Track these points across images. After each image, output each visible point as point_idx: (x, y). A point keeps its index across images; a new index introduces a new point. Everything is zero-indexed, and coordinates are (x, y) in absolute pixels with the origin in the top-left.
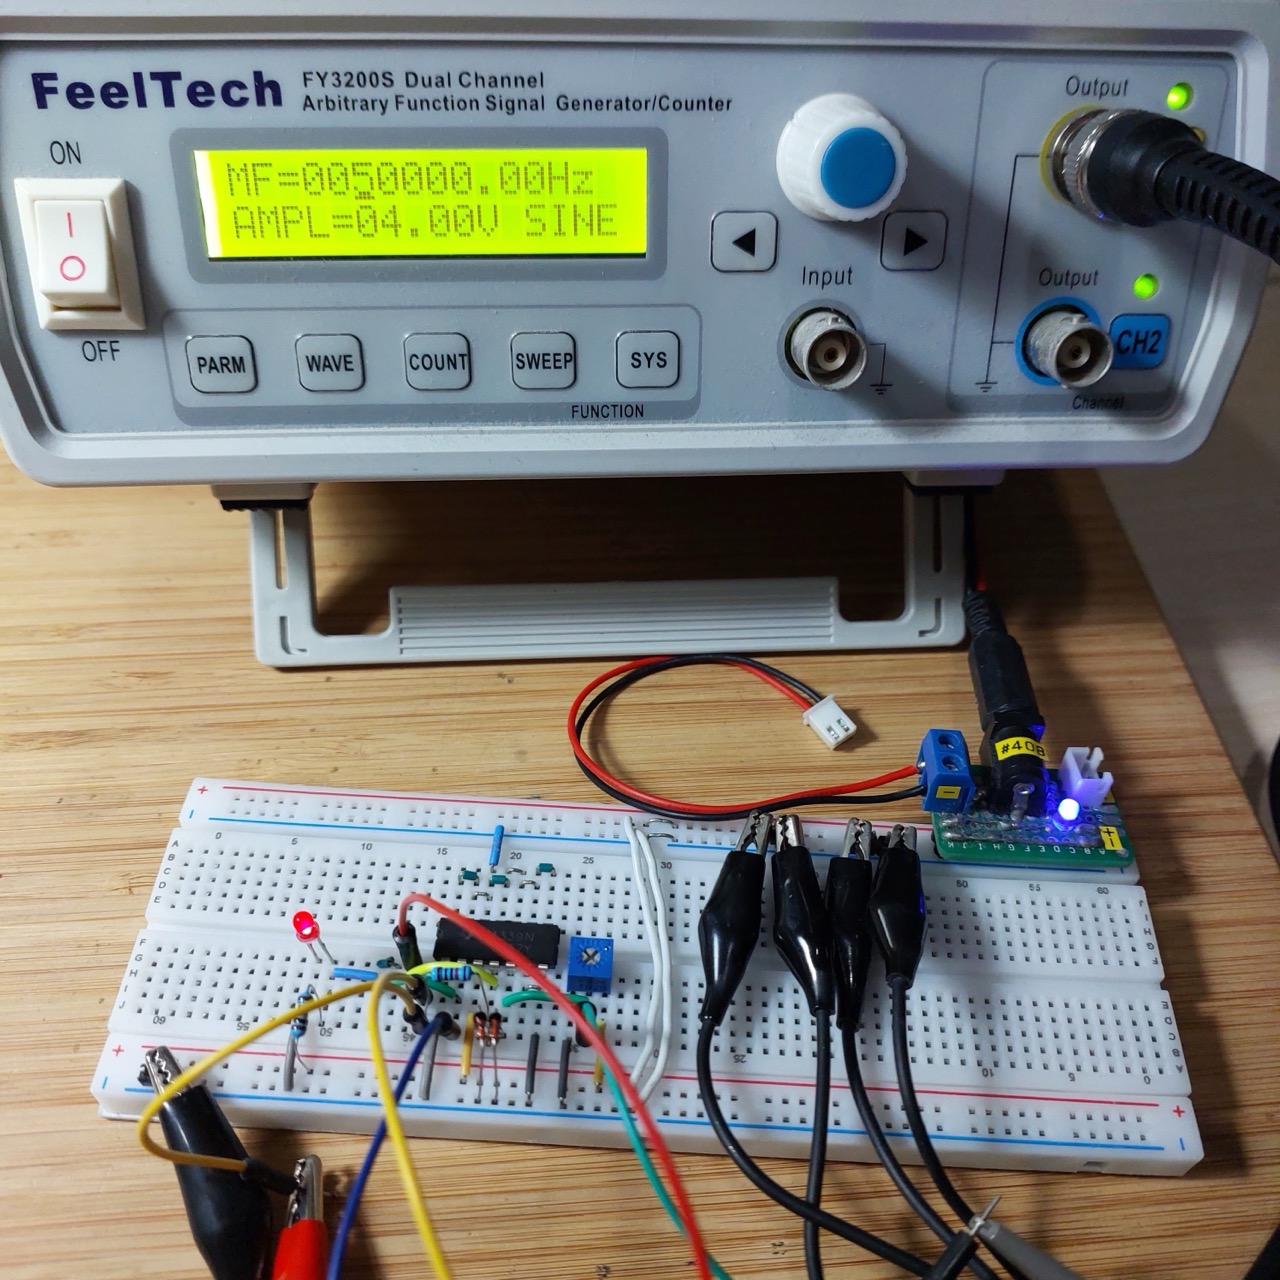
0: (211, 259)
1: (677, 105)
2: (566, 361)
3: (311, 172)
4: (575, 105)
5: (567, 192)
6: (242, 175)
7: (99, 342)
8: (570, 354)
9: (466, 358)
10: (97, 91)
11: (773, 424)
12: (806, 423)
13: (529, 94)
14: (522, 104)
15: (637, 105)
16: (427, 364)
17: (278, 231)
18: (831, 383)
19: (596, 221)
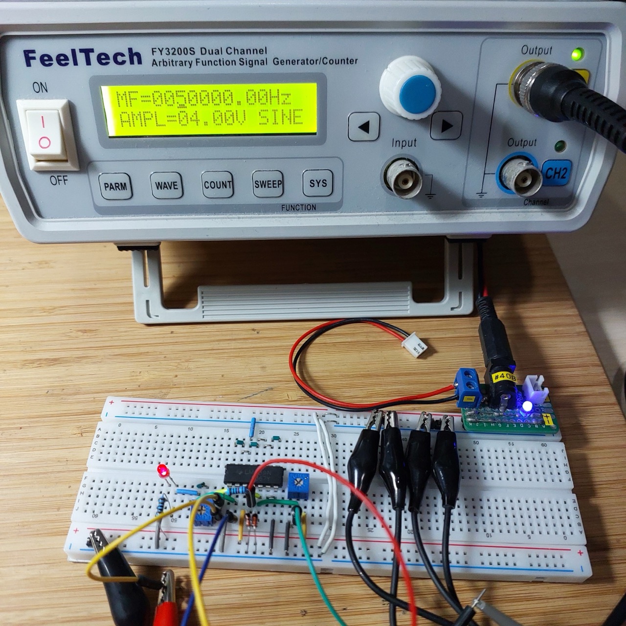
0: (110, 137)
1: (331, 62)
2: (279, 184)
3: (156, 95)
4: (282, 62)
5: (279, 104)
6: (124, 97)
7: (58, 176)
8: (280, 181)
9: (231, 183)
10: (54, 58)
11: (378, 213)
12: (393, 213)
13: (259, 57)
14: (257, 62)
15: (312, 62)
16: (213, 186)
17: (141, 124)
18: (405, 195)
19: (293, 117)
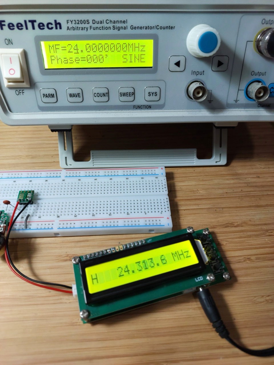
0: (46, 69)
1: (161, 28)
2: (132, 95)
4: (135, 28)
5: (133, 51)
6: (52, 47)
7: (19, 90)
8: (133, 93)
9: (108, 94)
10: (15, 25)
11: (183, 110)
12: (191, 110)
13: (123, 25)
14: (122, 28)
15: (151, 28)
16: (98, 95)
17: (62, 62)
18: (198, 100)
19: (140, 58)
